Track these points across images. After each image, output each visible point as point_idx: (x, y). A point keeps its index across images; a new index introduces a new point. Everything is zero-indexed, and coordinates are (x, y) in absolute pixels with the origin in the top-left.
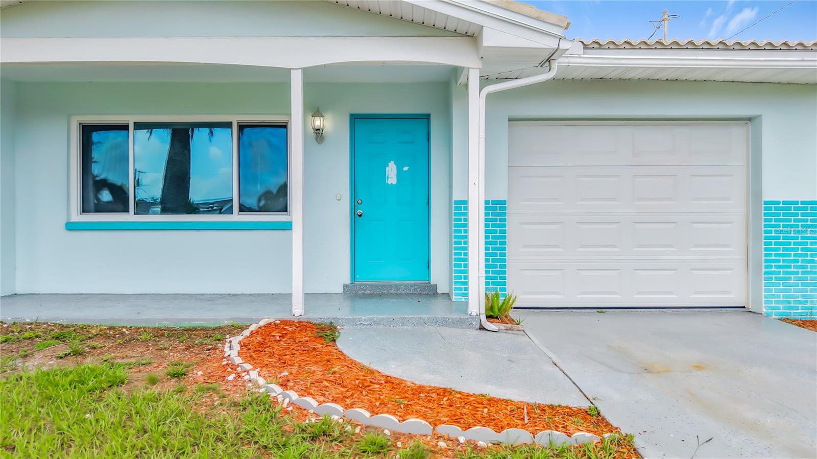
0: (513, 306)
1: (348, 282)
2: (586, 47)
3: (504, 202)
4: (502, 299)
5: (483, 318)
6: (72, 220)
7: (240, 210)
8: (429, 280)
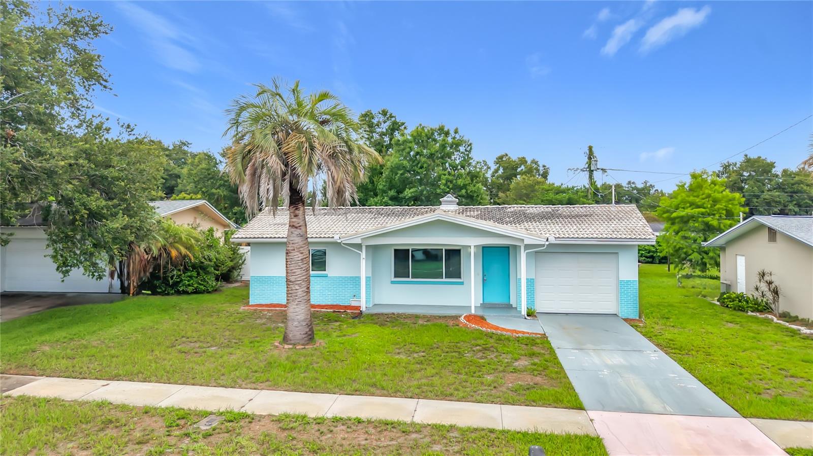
0: (535, 312)
1: (481, 302)
3: (533, 279)
4: (532, 310)
5: (526, 316)
6: (392, 280)
7: (445, 278)
8: (510, 302)
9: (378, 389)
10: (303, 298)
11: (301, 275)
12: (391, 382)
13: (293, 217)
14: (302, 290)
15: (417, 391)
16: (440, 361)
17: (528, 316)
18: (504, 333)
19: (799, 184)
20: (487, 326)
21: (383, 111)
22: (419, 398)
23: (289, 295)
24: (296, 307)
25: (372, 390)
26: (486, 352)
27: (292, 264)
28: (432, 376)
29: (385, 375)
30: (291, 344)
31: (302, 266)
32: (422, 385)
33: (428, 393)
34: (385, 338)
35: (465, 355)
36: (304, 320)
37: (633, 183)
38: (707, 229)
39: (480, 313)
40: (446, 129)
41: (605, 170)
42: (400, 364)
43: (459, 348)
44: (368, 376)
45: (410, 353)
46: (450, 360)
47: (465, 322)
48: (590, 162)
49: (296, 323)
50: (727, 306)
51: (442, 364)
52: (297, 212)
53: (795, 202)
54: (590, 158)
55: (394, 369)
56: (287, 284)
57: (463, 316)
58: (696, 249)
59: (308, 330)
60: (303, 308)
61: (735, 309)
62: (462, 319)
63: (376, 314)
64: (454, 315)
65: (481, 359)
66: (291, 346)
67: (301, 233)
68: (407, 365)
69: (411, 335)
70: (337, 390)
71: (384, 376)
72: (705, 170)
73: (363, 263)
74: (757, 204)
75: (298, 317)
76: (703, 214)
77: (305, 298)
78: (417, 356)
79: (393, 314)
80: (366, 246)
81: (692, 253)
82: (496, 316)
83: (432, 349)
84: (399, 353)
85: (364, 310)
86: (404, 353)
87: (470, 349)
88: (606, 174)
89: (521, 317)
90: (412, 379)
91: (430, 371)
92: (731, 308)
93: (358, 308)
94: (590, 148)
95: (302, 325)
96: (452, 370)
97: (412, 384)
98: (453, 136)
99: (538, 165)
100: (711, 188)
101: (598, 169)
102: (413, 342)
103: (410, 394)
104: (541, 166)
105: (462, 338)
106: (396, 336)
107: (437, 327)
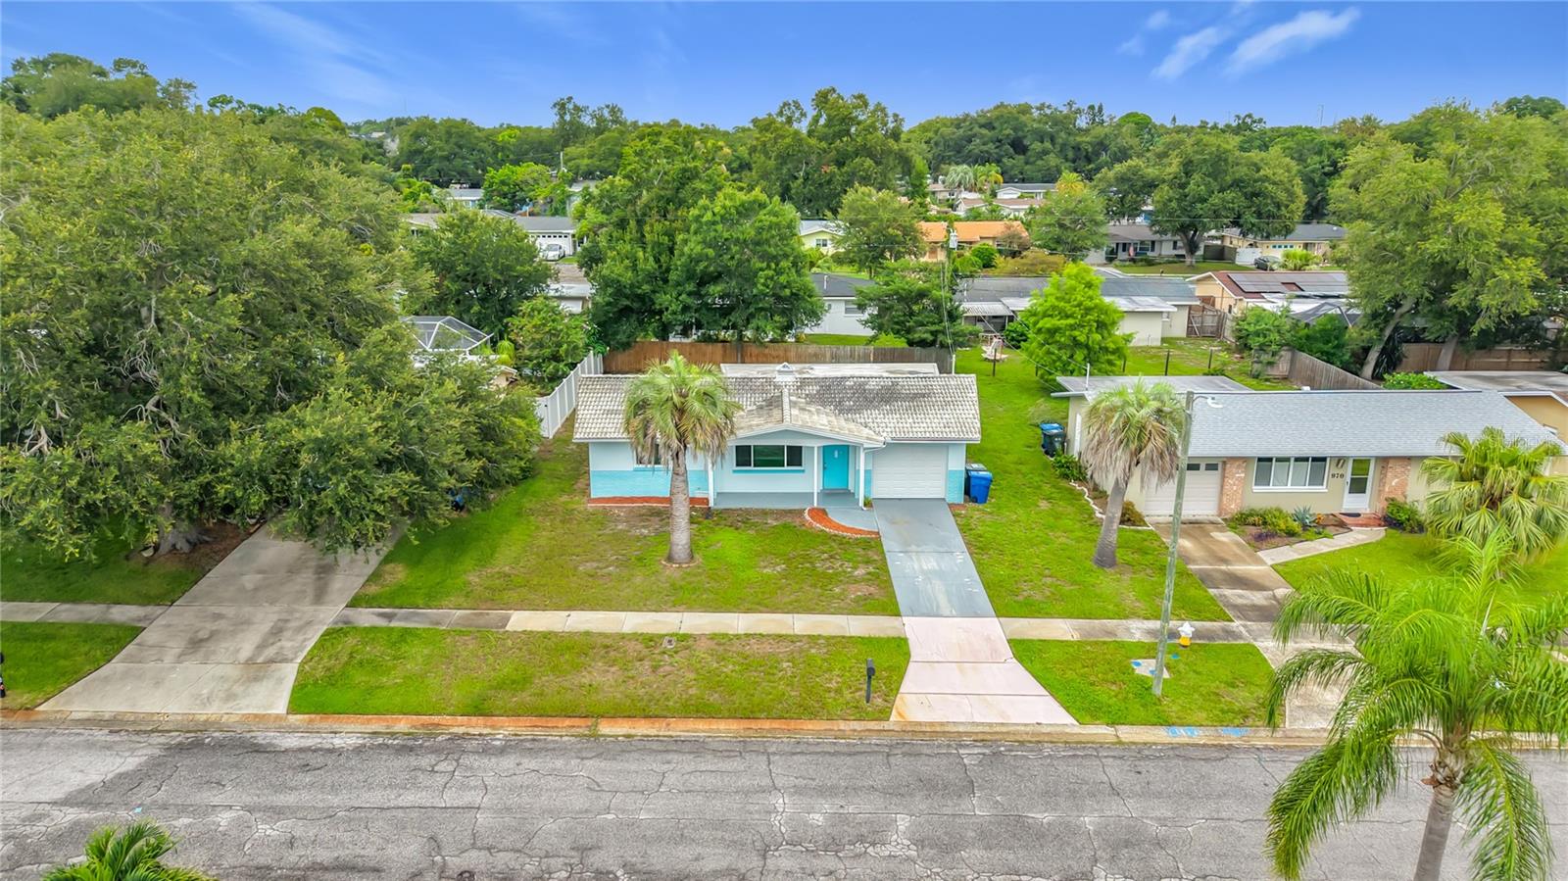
6: (735, 469)
7: (787, 466)
8: (848, 487)
16: (799, 574)
17: (865, 505)
18: (845, 534)
19: (1264, 182)
20: (829, 525)
26: (832, 560)
28: (797, 592)
29: (763, 592)
34: (747, 548)
35: (816, 566)
37: (1049, 107)
39: (822, 505)
42: (770, 580)
43: (811, 558)
44: (752, 595)
45: (774, 565)
46: (806, 572)
47: (809, 518)
51: (801, 578)
53: (1254, 209)
57: (807, 510)
59: (689, 551)
62: (806, 515)
63: (724, 510)
64: (798, 508)
66: (677, 565)
68: (776, 581)
69: (767, 541)
74: (1201, 212)
76: (1071, 326)
78: (780, 570)
82: (836, 508)
83: (789, 559)
84: (765, 567)
85: (712, 506)
86: (769, 567)
87: (819, 559)
89: (858, 508)
91: (794, 586)
93: (704, 501)
96: (810, 584)
99: (886, 115)
102: (773, 552)
104: (890, 114)
105: (810, 543)
106: (755, 544)
107: (786, 529)
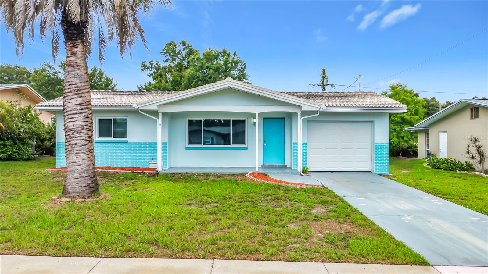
0: (308, 171)
1: (262, 164)
2: (326, 107)
3: (306, 143)
4: (305, 169)
5: (301, 173)
6: (187, 146)
7: (233, 144)
8: (285, 164)
9: (159, 247)
10: (83, 147)
11: (80, 121)
12: (178, 237)
13: (69, 55)
14: (81, 138)
15: (211, 248)
16: (234, 210)
17: (303, 173)
18: (289, 185)
20: (271, 180)
21: (183, 42)
22: (214, 258)
23: (68, 144)
24: (74, 156)
25: (151, 249)
26: (279, 201)
27: (69, 108)
28: (229, 228)
29: (171, 228)
30: (69, 197)
31: (81, 111)
32: (217, 240)
33: (226, 250)
34: (177, 191)
35: (259, 204)
36: (86, 171)
38: (402, 122)
39: (262, 171)
40: (227, 52)
41: (333, 85)
42: (190, 215)
43: (252, 198)
44: (150, 231)
45: (202, 204)
46: (245, 209)
47: (252, 177)
48: (324, 80)
49: (75, 175)
50: (438, 168)
51: (238, 213)
52: (75, 49)
54: (323, 77)
55: (183, 221)
56: (66, 132)
57: (249, 174)
58: (396, 135)
59: (90, 182)
60: (85, 158)
61: (446, 170)
62: (248, 175)
63: (171, 174)
64: (240, 173)
65: (276, 207)
66: (68, 200)
67: (79, 74)
68: (199, 216)
69: (203, 188)
70: (101, 251)
71: (169, 229)
72: (400, 84)
73: (159, 128)
75: (79, 168)
77: (86, 147)
78: (210, 207)
79: (187, 173)
80: (163, 113)
81: (393, 138)
82: (276, 173)
83: (225, 199)
84: (190, 204)
85: (160, 171)
86: (195, 205)
87: (262, 199)
88: (334, 87)
89: (297, 173)
90: (205, 232)
91: (225, 222)
92: (442, 169)
93: (155, 169)
94: (324, 71)
95: (82, 177)
96: (250, 220)
97: (204, 239)
98: (233, 57)
100: (405, 95)
101: (329, 84)
102: (205, 194)
103: (201, 253)
105: (252, 190)
106: (188, 190)
107: (227, 181)
